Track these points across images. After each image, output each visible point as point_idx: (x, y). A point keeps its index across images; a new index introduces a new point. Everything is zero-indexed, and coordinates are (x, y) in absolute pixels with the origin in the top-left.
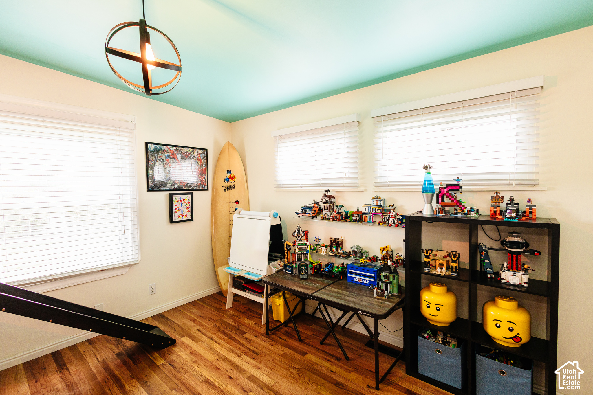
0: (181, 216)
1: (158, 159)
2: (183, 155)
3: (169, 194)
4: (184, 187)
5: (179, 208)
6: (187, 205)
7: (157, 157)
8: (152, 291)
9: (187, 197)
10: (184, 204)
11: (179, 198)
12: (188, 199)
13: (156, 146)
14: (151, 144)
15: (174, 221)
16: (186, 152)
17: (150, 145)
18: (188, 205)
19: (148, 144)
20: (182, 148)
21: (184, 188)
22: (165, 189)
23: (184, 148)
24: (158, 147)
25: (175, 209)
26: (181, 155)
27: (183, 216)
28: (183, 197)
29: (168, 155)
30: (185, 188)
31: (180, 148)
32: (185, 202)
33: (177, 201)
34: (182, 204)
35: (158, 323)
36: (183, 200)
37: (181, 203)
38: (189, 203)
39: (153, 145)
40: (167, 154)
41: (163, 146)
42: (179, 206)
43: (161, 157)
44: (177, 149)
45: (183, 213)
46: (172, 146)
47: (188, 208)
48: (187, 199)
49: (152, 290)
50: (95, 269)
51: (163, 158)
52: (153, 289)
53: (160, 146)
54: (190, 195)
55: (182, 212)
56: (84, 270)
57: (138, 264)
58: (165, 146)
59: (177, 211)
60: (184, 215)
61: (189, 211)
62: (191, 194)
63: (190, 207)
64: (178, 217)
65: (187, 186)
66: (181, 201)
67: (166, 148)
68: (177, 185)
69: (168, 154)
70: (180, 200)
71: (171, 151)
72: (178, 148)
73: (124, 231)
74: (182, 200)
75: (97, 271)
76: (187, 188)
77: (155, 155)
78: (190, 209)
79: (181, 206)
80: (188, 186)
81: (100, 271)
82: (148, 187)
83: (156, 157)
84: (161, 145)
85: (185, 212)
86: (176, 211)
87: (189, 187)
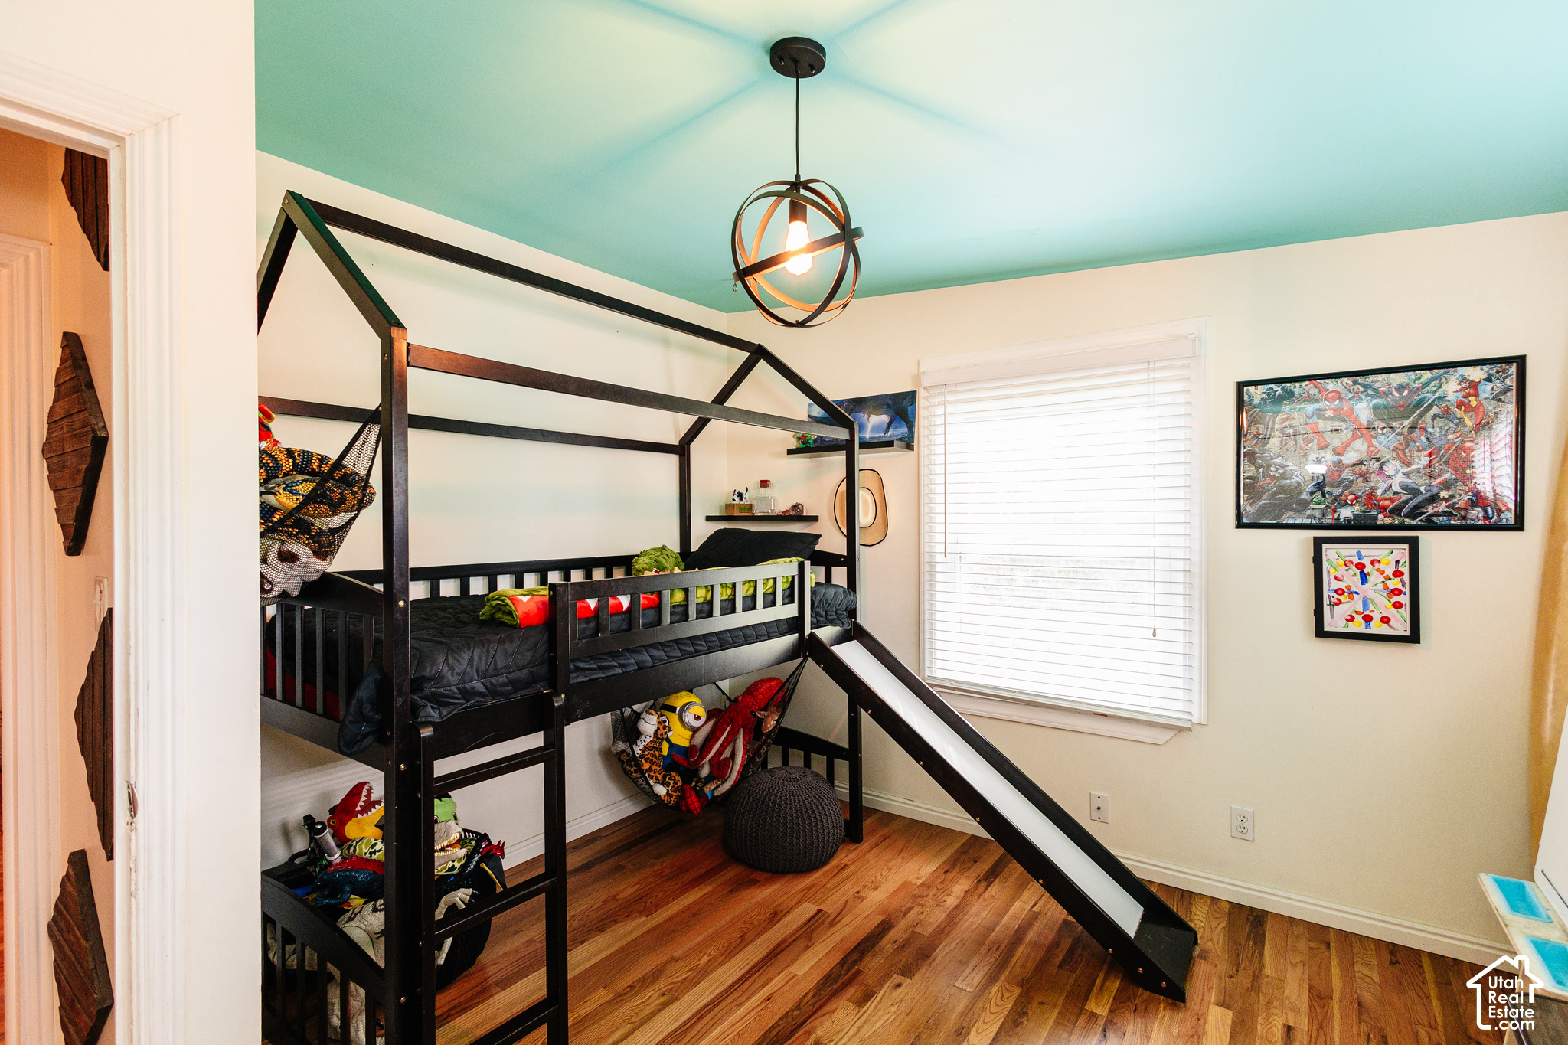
0: (1359, 618)
1: (1276, 426)
2: (1381, 401)
3: (1315, 539)
4: (1381, 516)
5: (1353, 589)
6: (1388, 582)
7: (1274, 423)
8: (1242, 829)
9: (1393, 555)
10: (1374, 578)
11: (1354, 552)
12: (1397, 562)
13: (1271, 389)
14: (1255, 385)
15: (1325, 630)
16: (1400, 388)
17: (1252, 389)
18: (1396, 583)
19: (1245, 389)
20: (1380, 377)
21: (1381, 519)
22: (1299, 521)
23: (1392, 375)
24: (1279, 389)
25: (1336, 591)
26: (1374, 401)
27: (1368, 619)
28: (1373, 552)
29: (1317, 410)
30: (1388, 521)
31: (1371, 378)
32: (1378, 570)
33: (1341, 562)
34: (1364, 578)
35: (1224, 928)
36: (1372, 563)
37: (1362, 573)
38: (1398, 574)
39: (1259, 387)
40: (1310, 408)
41: (1298, 384)
42: (1352, 579)
43: (1287, 419)
44: (1356, 383)
45: (1371, 608)
46: (1336, 378)
47: (1397, 592)
48: (1393, 558)
49: (1240, 824)
50: (1086, 706)
51: (1294, 423)
52: (1245, 825)
53: (1288, 385)
54: (1406, 546)
55: (1365, 604)
56: (1072, 701)
57: (1190, 729)
58: (1307, 382)
59: (1342, 598)
60: (1377, 617)
61: (1397, 605)
62: (1413, 543)
63: (1403, 590)
64: (1348, 620)
65: (1396, 511)
66: (1361, 566)
67: (1307, 388)
68: (1350, 508)
69: (1317, 406)
70: (1356, 560)
71: (1330, 395)
72: (1360, 379)
73: (1155, 630)
74: (1366, 561)
75: (1091, 711)
76: (1397, 520)
77: (1267, 418)
78: (1405, 599)
79: (1362, 584)
80: (1405, 511)
81: (1096, 714)
82: (1239, 516)
83: (1271, 422)
84: (1290, 382)
85: (1382, 605)
86: (1337, 596)
87: (1406, 516)
